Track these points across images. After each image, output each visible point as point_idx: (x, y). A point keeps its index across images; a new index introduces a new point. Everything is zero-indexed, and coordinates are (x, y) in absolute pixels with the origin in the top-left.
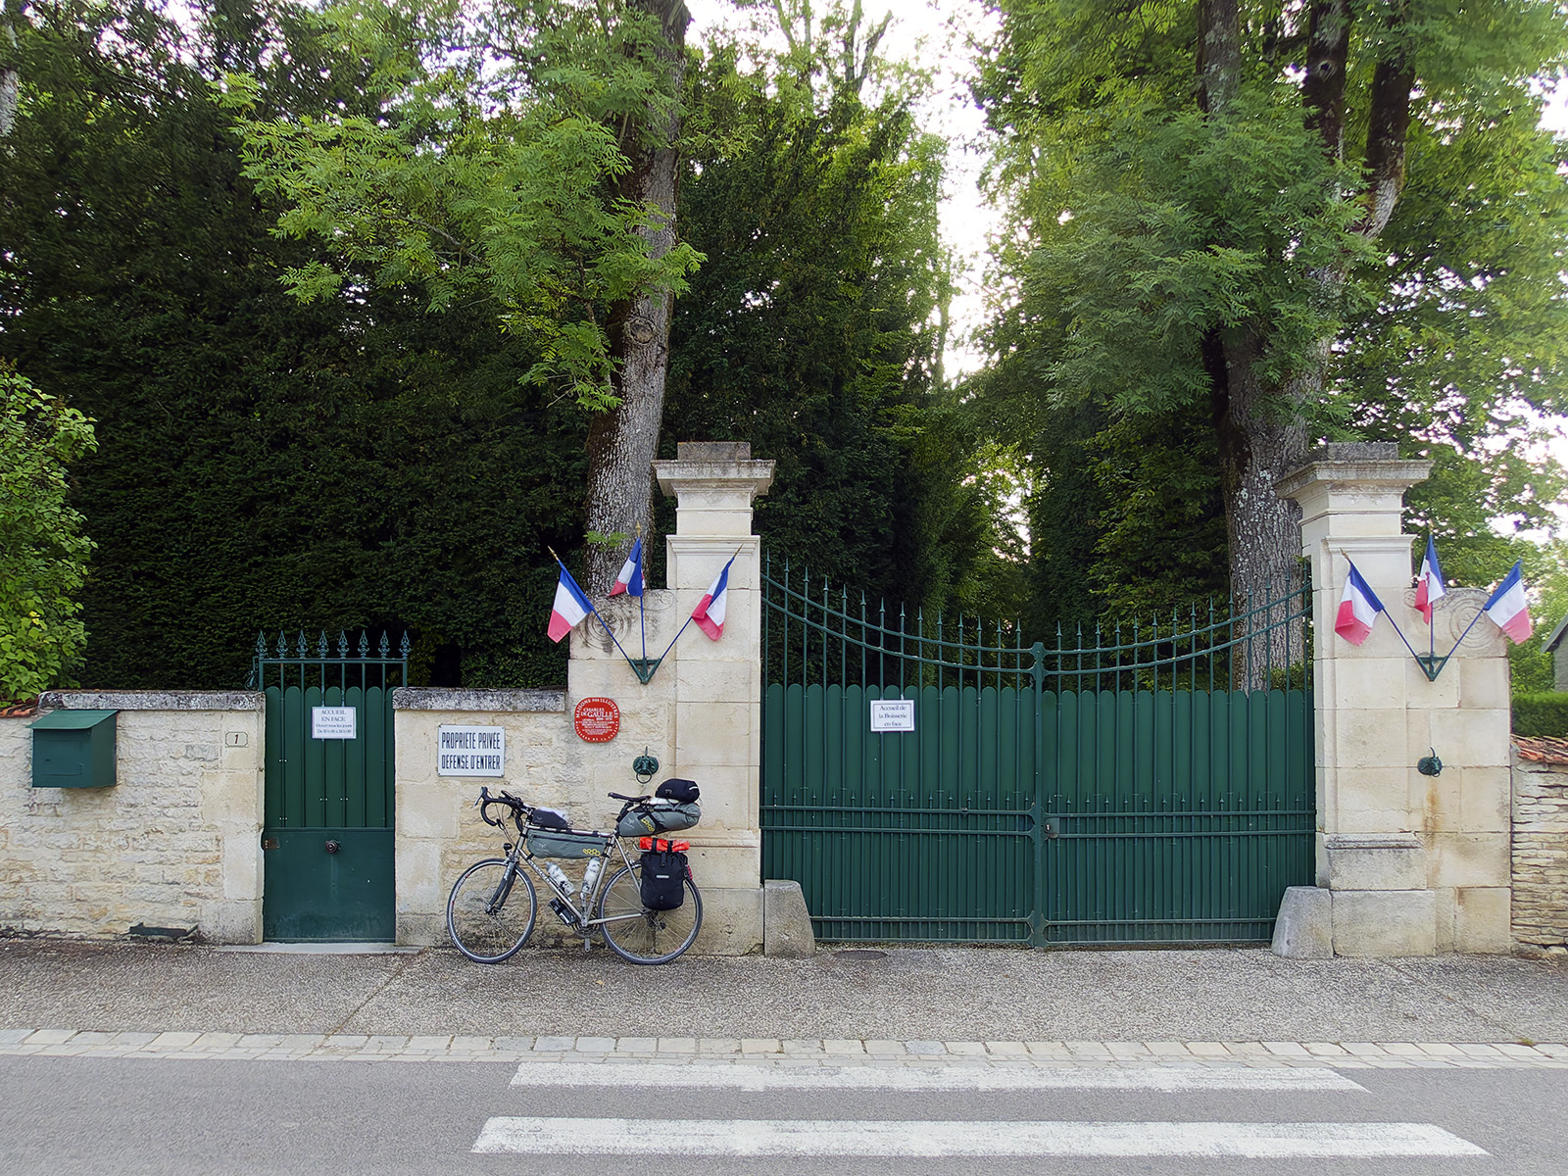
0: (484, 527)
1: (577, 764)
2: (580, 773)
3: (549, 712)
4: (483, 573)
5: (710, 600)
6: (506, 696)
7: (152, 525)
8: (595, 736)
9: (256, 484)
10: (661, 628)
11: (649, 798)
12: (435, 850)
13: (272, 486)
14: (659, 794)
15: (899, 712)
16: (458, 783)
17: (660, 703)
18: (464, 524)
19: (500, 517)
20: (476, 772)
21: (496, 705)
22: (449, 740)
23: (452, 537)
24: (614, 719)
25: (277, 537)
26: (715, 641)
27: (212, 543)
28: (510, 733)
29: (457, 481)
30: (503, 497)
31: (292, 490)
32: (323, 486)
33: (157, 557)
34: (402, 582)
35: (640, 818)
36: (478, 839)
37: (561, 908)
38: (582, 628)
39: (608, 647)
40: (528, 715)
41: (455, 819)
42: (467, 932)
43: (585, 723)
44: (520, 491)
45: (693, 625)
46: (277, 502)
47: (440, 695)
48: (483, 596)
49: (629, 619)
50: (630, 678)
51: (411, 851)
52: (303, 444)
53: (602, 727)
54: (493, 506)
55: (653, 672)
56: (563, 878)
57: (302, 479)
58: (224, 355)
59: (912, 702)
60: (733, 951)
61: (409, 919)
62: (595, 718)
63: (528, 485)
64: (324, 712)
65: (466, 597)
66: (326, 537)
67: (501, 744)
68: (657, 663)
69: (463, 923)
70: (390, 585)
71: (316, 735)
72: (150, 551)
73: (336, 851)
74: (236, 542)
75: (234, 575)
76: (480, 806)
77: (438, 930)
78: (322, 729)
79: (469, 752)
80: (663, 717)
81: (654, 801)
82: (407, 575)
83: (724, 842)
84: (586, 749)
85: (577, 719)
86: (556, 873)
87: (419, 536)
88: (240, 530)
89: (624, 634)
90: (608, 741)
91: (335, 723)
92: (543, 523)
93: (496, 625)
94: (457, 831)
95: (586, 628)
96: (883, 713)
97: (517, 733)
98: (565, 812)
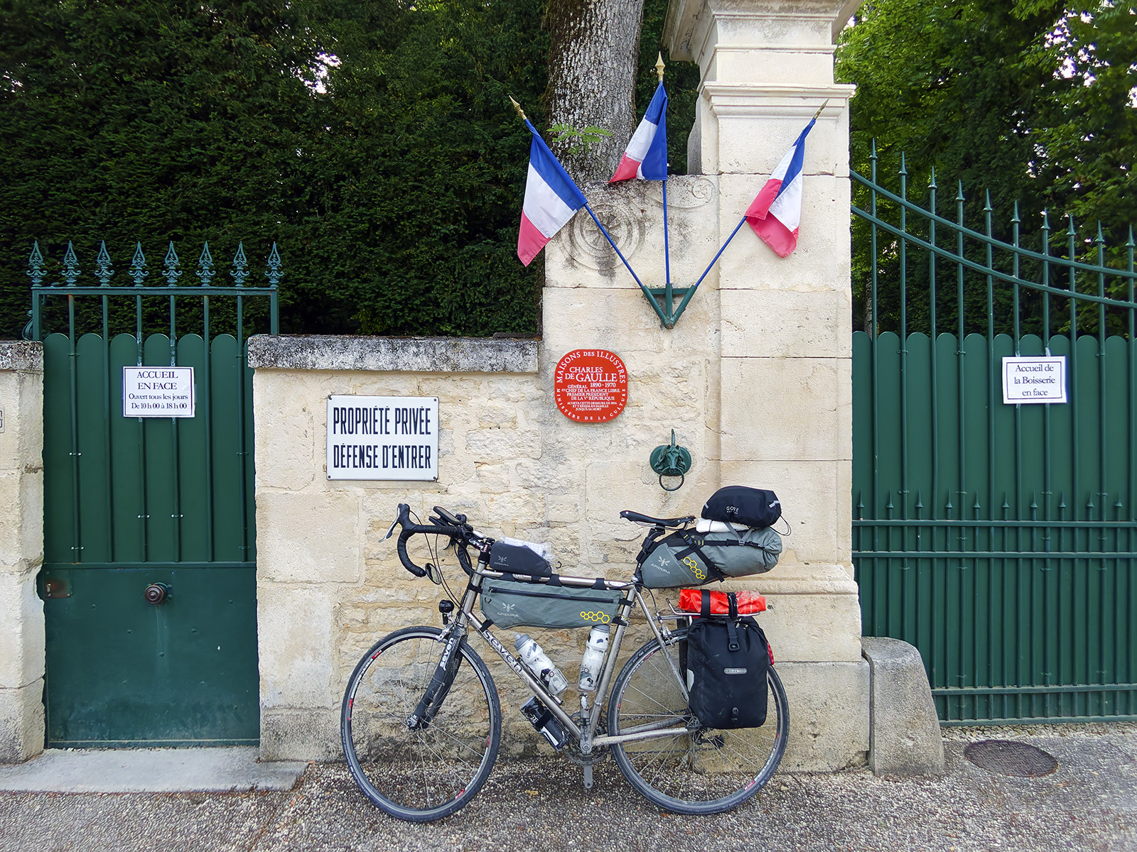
0: (412, 202)
1: (559, 458)
2: (562, 474)
3: (512, 373)
4: (412, 251)
5: (777, 189)
6: (441, 345)
7: (68, 195)
8: (589, 413)
9: (173, 153)
10: (694, 237)
11: (692, 518)
12: (324, 603)
13: (190, 157)
14: (706, 514)
15: (1043, 375)
16: (360, 491)
17: (693, 358)
18: (391, 199)
19: (430, 193)
20: (391, 473)
21: (424, 362)
22: (345, 419)
23: (379, 213)
24: (619, 386)
25: (197, 209)
26: (783, 257)
27: (130, 215)
28: (447, 408)
29: (384, 155)
30: (431, 174)
31: (213, 161)
32: (245, 158)
33: (73, 230)
34: (329, 258)
35: (679, 556)
36: (395, 584)
37: (541, 715)
38: (565, 236)
39: (607, 268)
40: (477, 379)
41: (356, 551)
42: (378, 736)
43: (571, 391)
44: (448, 167)
45: (746, 229)
46: (199, 173)
47: (329, 344)
48: (412, 274)
49: (640, 223)
50: (644, 319)
51: (283, 605)
52: (224, 113)
53: (598, 399)
54: (420, 181)
55: (682, 308)
56: (545, 663)
57: (223, 149)
58: (138, 18)
59: (1063, 359)
60: (822, 765)
61: (283, 717)
62: (588, 384)
63: (455, 160)
64: (141, 375)
65: (395, 274)
66: (249, 210)
67: (433, 427)
68: (687, 294)
69: (372, 721)
70: (317, 260)
71: (130, 411)
72: (66, 223)
73: (164, 599)
74: (153, 213)
75: (152, 248)
76: (394, 540)
77: (330, 733)
78: (138, 402)
79: (379, 440)
80: (697, 383)
81: (703, 525)
82: (333, 251)
83: (804, 586)
84: (572, 434)
85: (557, 386)
86: (534, 655)
87: (346, 211)
88: (158, 200)
89: (634, 246)
90: (609, 419)
91: (160, 392)
92: (472, 201)
93: (424, 303)
94: (359, 571)
95: (571, 236)
96: (1020, 376)
97: (459, 409)
98: (546, 546)
